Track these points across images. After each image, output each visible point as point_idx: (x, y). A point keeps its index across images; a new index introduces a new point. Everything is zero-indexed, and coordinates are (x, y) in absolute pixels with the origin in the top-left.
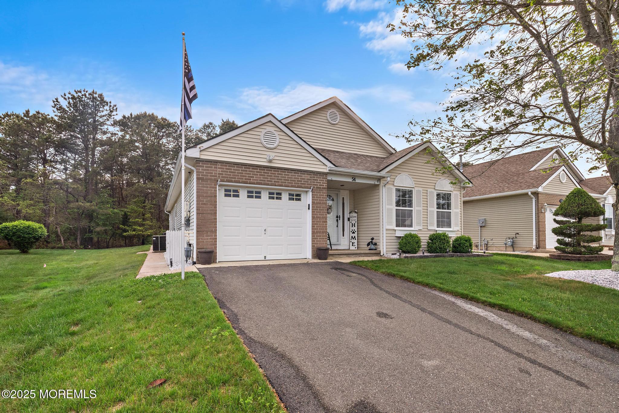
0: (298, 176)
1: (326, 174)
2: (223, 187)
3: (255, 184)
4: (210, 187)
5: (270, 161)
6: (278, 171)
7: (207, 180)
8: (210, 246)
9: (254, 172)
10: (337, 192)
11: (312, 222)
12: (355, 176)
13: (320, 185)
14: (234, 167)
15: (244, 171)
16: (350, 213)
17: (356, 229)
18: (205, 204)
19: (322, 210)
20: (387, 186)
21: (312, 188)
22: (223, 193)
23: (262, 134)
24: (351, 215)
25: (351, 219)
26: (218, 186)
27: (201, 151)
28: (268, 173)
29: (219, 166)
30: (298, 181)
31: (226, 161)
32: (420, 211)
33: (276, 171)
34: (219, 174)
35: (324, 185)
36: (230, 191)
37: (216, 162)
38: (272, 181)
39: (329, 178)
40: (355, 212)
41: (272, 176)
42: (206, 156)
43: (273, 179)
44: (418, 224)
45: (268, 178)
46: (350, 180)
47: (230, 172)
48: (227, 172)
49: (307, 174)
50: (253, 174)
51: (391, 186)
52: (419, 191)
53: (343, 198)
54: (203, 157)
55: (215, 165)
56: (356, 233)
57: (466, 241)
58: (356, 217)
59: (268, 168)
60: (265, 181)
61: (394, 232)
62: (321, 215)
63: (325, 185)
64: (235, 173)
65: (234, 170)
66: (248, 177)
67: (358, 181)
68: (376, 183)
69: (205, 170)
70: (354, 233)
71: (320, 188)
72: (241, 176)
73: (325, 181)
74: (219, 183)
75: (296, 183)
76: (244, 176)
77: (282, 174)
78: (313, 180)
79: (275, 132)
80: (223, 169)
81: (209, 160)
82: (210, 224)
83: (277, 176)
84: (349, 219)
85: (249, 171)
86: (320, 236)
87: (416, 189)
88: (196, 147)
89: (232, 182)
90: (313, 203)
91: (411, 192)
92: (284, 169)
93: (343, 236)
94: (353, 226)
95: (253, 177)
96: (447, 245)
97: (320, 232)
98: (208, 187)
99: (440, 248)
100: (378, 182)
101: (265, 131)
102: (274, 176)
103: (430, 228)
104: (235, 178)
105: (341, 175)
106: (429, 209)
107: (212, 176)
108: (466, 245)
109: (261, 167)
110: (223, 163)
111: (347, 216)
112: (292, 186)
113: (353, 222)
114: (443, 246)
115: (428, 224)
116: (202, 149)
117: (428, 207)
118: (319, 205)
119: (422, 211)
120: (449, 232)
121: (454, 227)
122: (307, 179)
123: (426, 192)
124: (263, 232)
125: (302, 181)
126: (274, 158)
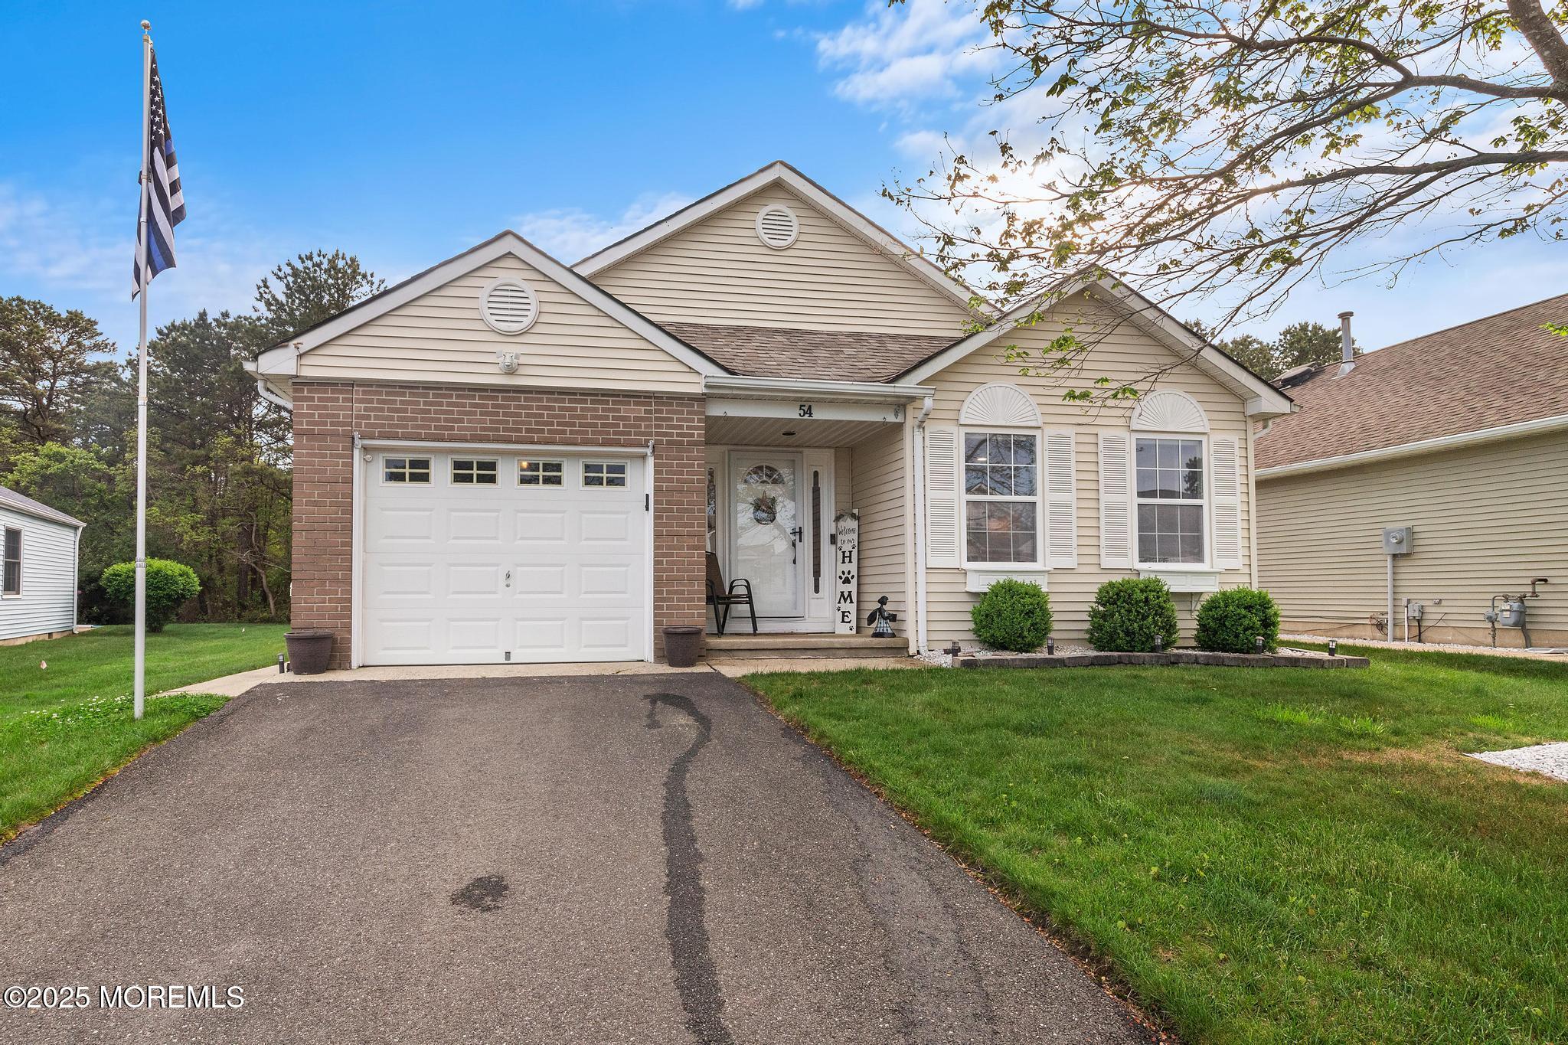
0: (604, 410)
1: (702, 399)
2: (381, 456)
4: (332, 456)
5: (511, 371)
6: (541, 400)
7: (323, 435)
8: (327, 622)
9: (464, 405)
11: (656, 548)
12: (808, 400)
13: (678, 435)
14: (403, 394)
15: (431, 404)
16: (838, 519)
17: (853, 567)
18: (315, 503)
19: (687, 510)
20: (931, 427)
21: (651, 444)
22: (380, 469)
23: (483, 295)
24: (841, 524)
25: (840, 538)
26: (356, 453)
27: (301, 356)
28: (509, 407)
29: (358, 394)
30: (603, 425)
31: (378, 380)
32: (1068, 505)
34: (358, 417)
35: (692, 435)
36: (400, 464)
37: (351, 384)
38: (520, 430)
39: (716, 410)
40: (853, 516)
41: (519, 415)
42: (316, 368)
43: (523, 423)
44: (1060, 549)
45: (507, 422)
46: (792, 413)
47: (390, 410)
48: (382, 410)
49: (636, 404)
50: (460, 413)
51: (951, 428)
52: (1060, 441)
53: (816, 474)
54: (308, 372)
55: (347, 392)
56: (854, 582)
57: (1249, 608)
58: (854, 530)
59: (508, 391)
60: (497, 429)
61: (960, 578)
62: (686, 526)
63: (698, 435)
64: (405, 411)
65: (402, 402)
66: (446, 420)
67: (819, 415)
68: (891, 418)
69: (317, 407)
70: (847, 581)
71: (681, 443)
72: (423, 419)
73: (699, 421)
74: (358, 443)
75: (600, 433)
76: (432, 420)
77: (552, 408)
78: (657, 419)
79: (525, 285)
80: (371, 401)
81: (328, 378)
82: (330, 560)
83: (535, 415)
84: (833, 539)
85: (449, 404)
86: (682, 592)
87: (1050, 431)
88: (287, 346)
89: (395, 437)
90: (657, 490)
91: (1026, 445)
92: (560, 393)
93: (817, 590)
94: (847, 560)
95: (461, 421)
96: (1155, 623)
98: (324, 456)
99: (1127, 633)
100: (896, 416)
101: (495, 283)
102: (527, 415)
103: (1108, 562)
104: (406, 427)
105: (760, 399)
106: (1105, 498)
107: (339, 424)
108: (1246, 622)
109: (486, 390)
110: (371, 386)
111: (827, 527)
112: (585, 443)
113: (847, 548)
114: (1141, 628)
115: (1103, 552)
116: (303, 349)
117: (1102, 491)
118: (676, 497)
119: (1074, 506)
120: (1189, 576)
121: (1214, 559)
122: (636, 418)
123: (1092, 439)
124: (502, 582)
125: (618, 426)
126: (523, 360)
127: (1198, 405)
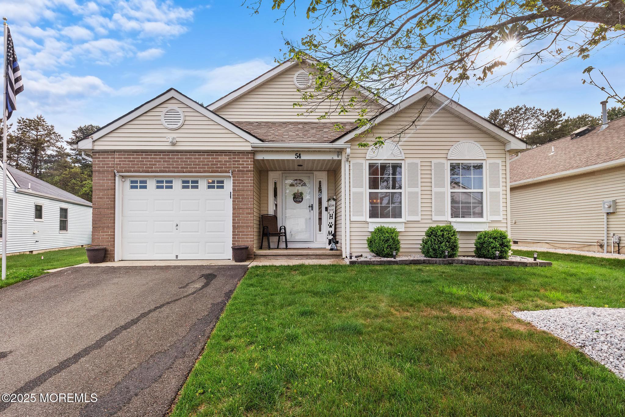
0: (212, 158)
1: (254, 153)
2: (129, 179)
3: (158, 172)
4: (107, 180)
5: (173, 144)
6: (187, 155)
7: (103, 172)
8: (105, 244)
9: (156, 158)
10: (308, 175)
11: (233, 214)
12: (298, 151)
13: (242, 167)
14: (133, 155)
15: (144, 158)
16: (329, 200)
17: (333, 221)
18: (101, 198)
19: (246, 198)
20: (353, 161)
21: (230, 171)
22: (128, 184)
23: (162, 114)
24: (330, 202)
25: (329, 208)
26: (117, 178)
27: (94, 141)
28: (174, 158)
29: (117, 155)
30: (212, 164)
31: (124, 150)
32: (417, 193)
33: (192, 155)
34: (116, 164)
35: (248, 167)
36: (136, 182)
37: (114, 152)
38: (178, 168)
39: (259, 157)
40: (334, 199)
41: (178, 162)
42: (99, 146)
43: (179, 165)
44: (413, 212)
45: (173, 164)
46: (292, 157)
47: (128, 161)
48: (125, 161)
49: (225, 155)
50: (155, 161)
51: (362, 161)
52: (413, 166)
53: (320, 182)
54: (96, 148)
55: (112, 155)
56: (333, 227)
57: (495, 238)
58: (334, 205)
59: (174, 152)
60: (170, 168)
61: (366, 225)
62: (245, 205)
63: (251, 167)
64: (134, 161)
65: (133, 158)
66: (150, 164)
67: (304, 157)
68: (336, 158)
69: (101, 161)
70: (331, 227)
71: (243, 171)
72: (141, 164)
73: (251, 161)
74: (117, 174)
75: (210, 168)
76: (144, 164)
77: (191, 158)
78: (233, 161)
79: (178, 110)
80: (121, 158)
81: (105, 150)
82: (106, 220)
83: (184, 161)
84: (327, 209)
85: (151, 158)
86: (244, 232)
87: (409, 161)
88: (88, 138)
89: (130, 172)
90: (234, 190)
91: (397, 166)
92: (194, 152)
93: (320, 230)
94: (331, 217)
95: (156, 165)
97: (243, 227)
98: (104, 180)
100: (338, 156)
101: (167, 110)
102: (181, 161)
103: (435, 218)
104: (134, 167)
105: (277, 152)
106: (434, 190)
107: (110, 167)
109: (165, 152)
110: (121, 152)
111: (325, 204)
112: (205, 172)
113: (331, 213)
115: (433, 214)
116: (95, 138)
117: (433, 186)
118: (241, 193)
119: (420, 193)
120: (473, 224)
121: (487, 216)
122: (225, 161)
123: (429, 164)
124: (175, 227)
125: (217, 164)
126: (178, 139)
127: (481, 147)
